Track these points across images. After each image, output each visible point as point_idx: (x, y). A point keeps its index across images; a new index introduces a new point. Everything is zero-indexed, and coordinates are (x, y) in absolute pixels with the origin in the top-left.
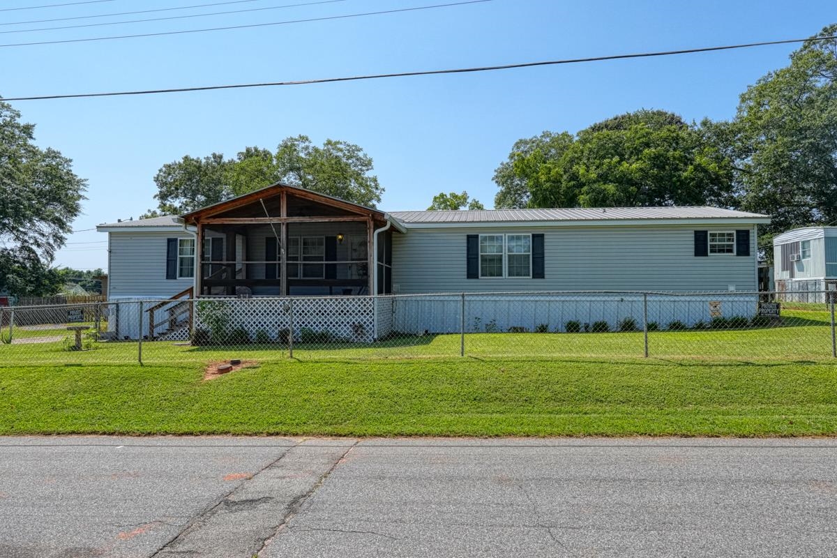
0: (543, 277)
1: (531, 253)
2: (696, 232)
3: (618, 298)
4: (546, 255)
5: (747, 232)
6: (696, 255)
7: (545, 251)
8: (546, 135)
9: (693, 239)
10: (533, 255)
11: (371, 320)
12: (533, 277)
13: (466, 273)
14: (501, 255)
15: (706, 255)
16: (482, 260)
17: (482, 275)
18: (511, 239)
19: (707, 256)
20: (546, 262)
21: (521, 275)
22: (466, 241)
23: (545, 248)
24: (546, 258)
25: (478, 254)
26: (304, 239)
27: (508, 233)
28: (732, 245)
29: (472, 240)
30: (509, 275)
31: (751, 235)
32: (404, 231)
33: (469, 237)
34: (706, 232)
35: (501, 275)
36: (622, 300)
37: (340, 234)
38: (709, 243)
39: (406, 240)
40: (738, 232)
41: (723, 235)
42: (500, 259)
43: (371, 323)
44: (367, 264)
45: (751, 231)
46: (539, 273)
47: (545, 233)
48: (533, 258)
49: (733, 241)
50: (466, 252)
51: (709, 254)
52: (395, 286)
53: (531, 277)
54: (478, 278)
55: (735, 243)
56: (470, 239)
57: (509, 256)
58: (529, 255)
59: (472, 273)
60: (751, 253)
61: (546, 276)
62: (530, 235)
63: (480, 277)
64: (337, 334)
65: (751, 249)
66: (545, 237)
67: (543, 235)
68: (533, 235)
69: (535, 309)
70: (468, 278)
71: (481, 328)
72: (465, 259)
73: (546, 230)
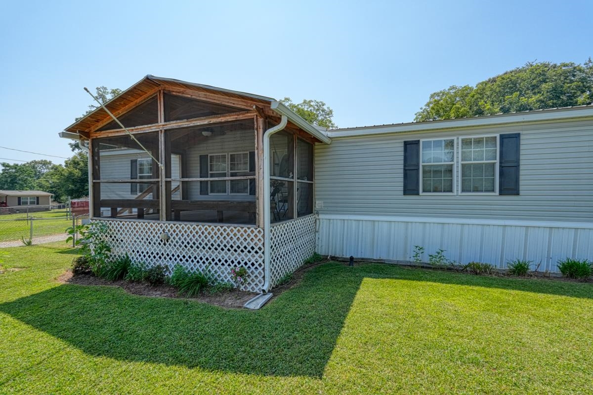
0: (518, 194)
1: (498, 161)
4: (522, 162)
7: (522, 157)
8: (453, 88)
10: (501, 163)
11: (260, 261)
12: (501, 194)
13: (402, 188)
14: (452, 165)
16: (424, 172)
17: (424, 191)
18: (466, 143)
20: (521, 172)
21: (482, 191)
22: (402, 149)
23: (522, 152)
24: (521, 167)
25: (418, 165)
26: (231, 155)
27: (462, 135)
29: (411, 148)
30: (463, 191)
32: (326, 140)
33: (406, 144)
35: (451, 191)
42: (449, 170)
43: (260, 265)
44: (254, 179)
46: (510, 188)
47: (521, 132)
48: (500, 166)
50: (402, 162)
52: (318, 204)
53: (497, 193)
54: (418, 194)
56: (408, 146)
57: (463, 165)
58: (494, 164)
59: (410, 188)
61: (521, 192)
62: (498, 135)
64: (219, 276)
66: (522, 137)
67: (519, 135)
68: (501, 136)
69: (503, 238)
70: (405, 194)
71: (426, 260)
72: (402, 171)
73: (524, 127)
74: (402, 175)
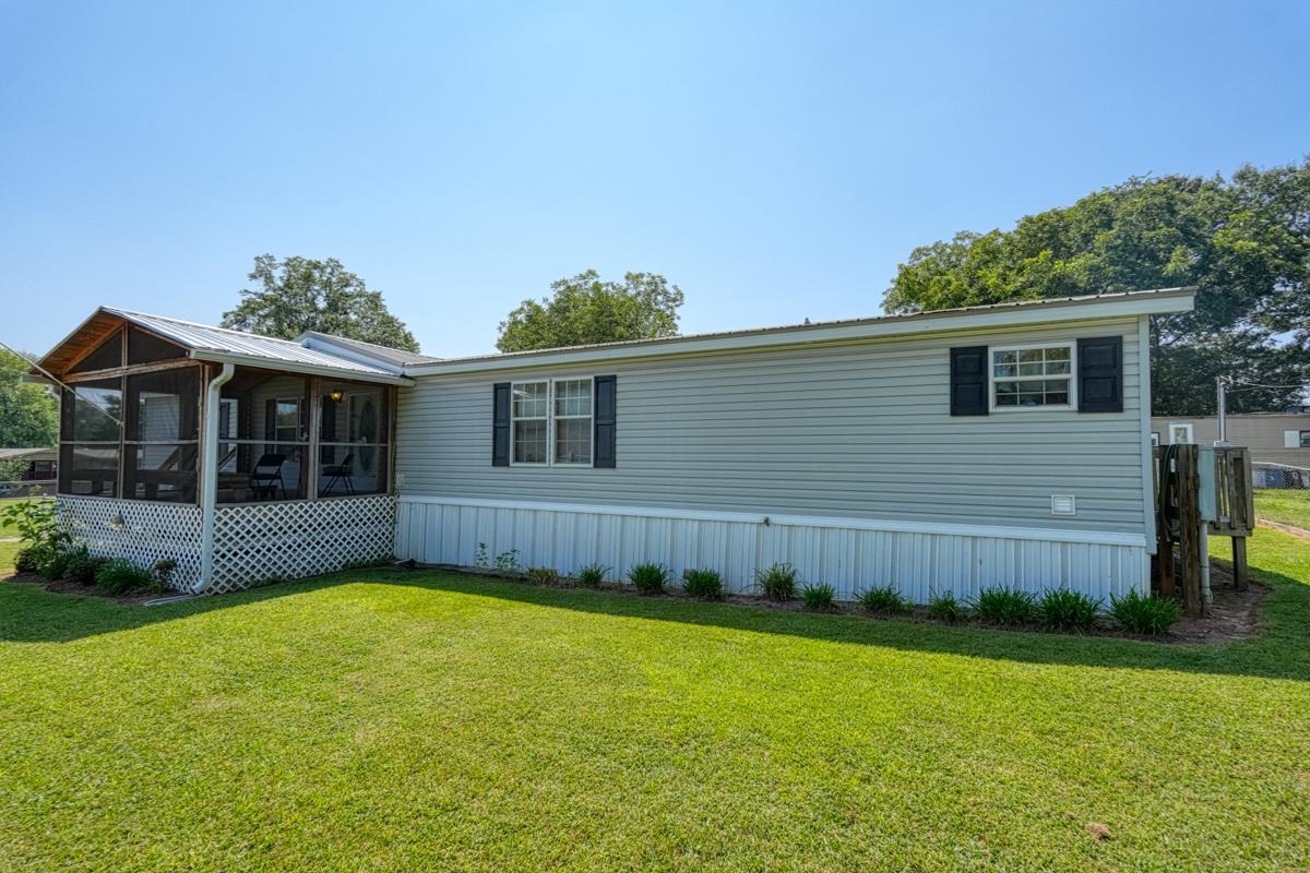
0: (614, 466)
1: (592, 416)
2: (955, 352)
3: (759, 518)
4: (618, 419)
5: (1116, 344)
6: (954, 413)
7: (618, 411)
9: (947, 370)
10: (596, 418)
12: (596, 465)
13: (491, 456)
14: (544, 422)
15: (982, 410)
16: (515, 432)
17: (515, 460)
18: (560, 387)
19: (986, 413)
20: (618, 434)
21: (577, 461)
22: (492, 396)
23: (618, 404)
24: (618, 426)
25: (509, 420)
27: (555, 376)
28: (1065, 383)
29: (501, 391)
30: (556, 460)
31: (1126, 348)
33: (497, 387)
34: (983, 350)
35: (544, 461)
36: (767, 522)
37: (335, 392)
38: (992, 379)
39: (412, 398)
40: (1083, 344)
41: (1036, 354)
42: (542, 428)
44: (196, 444)
45: (1126, 339)
46: (605, 458)
47: (618, 374)
48: (597, 426)
49: (1069, 372)
50: (491, 416)
51: (992, 408)
52: (399, 479)
53: (592, 464)
54: (508, 465)
55: (1073, 377)
56: (499, 390)
57: (556, 422)
58: (588, 420)
59: (499, 459)
60: (1127, 404)
61: (618, 464)
62: (592, 377)
63: (511, 464)
65: (1127, 393)
66: (619, 381)
67: (615, 377)
68: (596, 378)
69: (598, 534)
70: (494, 464)
71: (491, 565)
72: (491, 429)
73: (620, 366)
74: (491, 436)
